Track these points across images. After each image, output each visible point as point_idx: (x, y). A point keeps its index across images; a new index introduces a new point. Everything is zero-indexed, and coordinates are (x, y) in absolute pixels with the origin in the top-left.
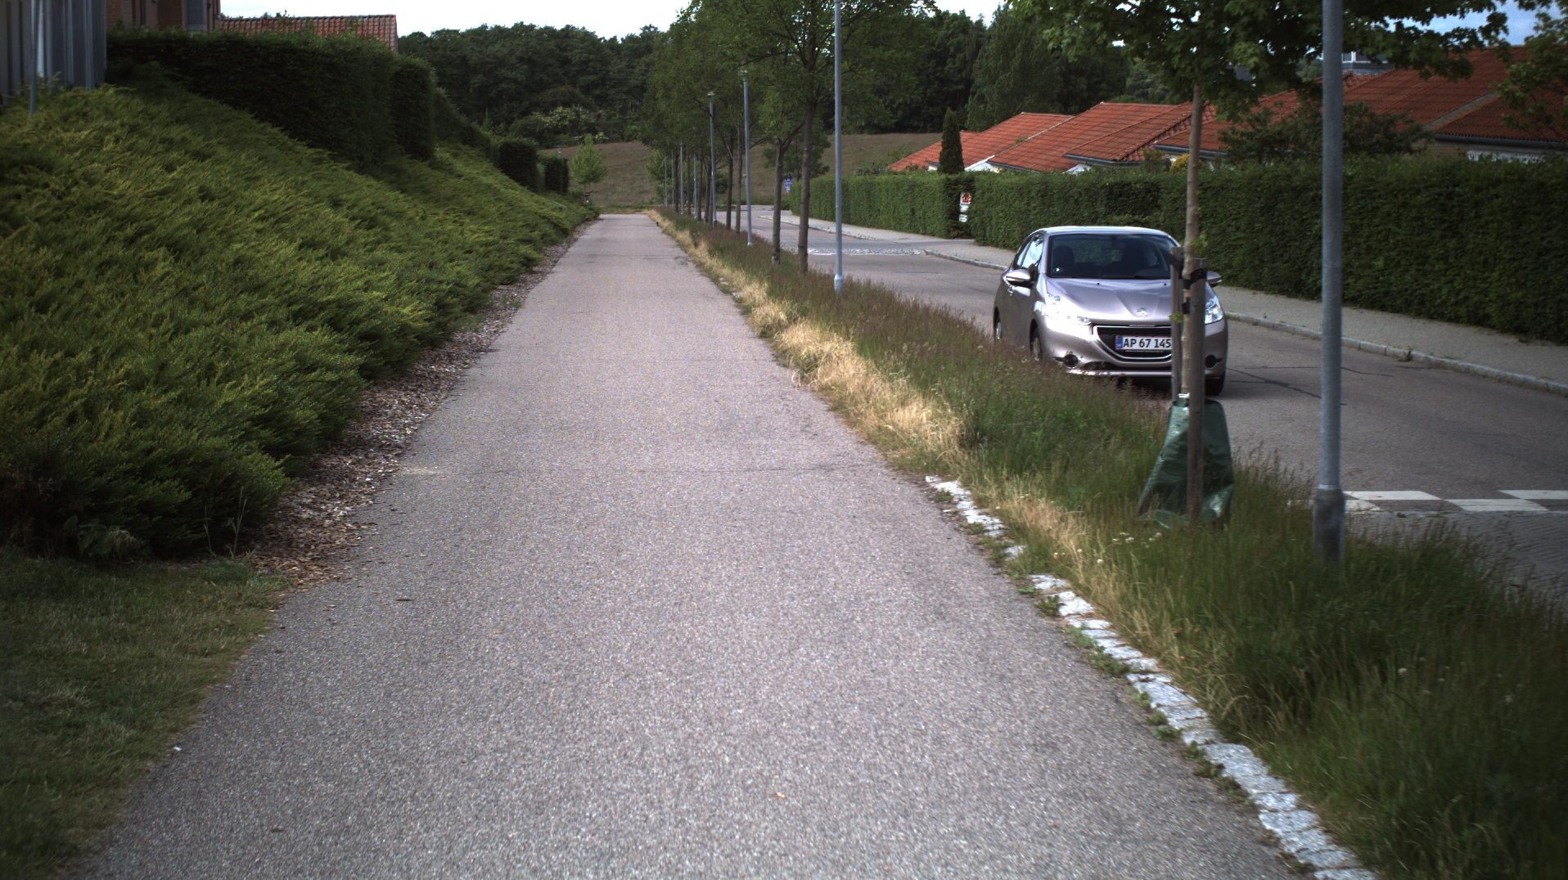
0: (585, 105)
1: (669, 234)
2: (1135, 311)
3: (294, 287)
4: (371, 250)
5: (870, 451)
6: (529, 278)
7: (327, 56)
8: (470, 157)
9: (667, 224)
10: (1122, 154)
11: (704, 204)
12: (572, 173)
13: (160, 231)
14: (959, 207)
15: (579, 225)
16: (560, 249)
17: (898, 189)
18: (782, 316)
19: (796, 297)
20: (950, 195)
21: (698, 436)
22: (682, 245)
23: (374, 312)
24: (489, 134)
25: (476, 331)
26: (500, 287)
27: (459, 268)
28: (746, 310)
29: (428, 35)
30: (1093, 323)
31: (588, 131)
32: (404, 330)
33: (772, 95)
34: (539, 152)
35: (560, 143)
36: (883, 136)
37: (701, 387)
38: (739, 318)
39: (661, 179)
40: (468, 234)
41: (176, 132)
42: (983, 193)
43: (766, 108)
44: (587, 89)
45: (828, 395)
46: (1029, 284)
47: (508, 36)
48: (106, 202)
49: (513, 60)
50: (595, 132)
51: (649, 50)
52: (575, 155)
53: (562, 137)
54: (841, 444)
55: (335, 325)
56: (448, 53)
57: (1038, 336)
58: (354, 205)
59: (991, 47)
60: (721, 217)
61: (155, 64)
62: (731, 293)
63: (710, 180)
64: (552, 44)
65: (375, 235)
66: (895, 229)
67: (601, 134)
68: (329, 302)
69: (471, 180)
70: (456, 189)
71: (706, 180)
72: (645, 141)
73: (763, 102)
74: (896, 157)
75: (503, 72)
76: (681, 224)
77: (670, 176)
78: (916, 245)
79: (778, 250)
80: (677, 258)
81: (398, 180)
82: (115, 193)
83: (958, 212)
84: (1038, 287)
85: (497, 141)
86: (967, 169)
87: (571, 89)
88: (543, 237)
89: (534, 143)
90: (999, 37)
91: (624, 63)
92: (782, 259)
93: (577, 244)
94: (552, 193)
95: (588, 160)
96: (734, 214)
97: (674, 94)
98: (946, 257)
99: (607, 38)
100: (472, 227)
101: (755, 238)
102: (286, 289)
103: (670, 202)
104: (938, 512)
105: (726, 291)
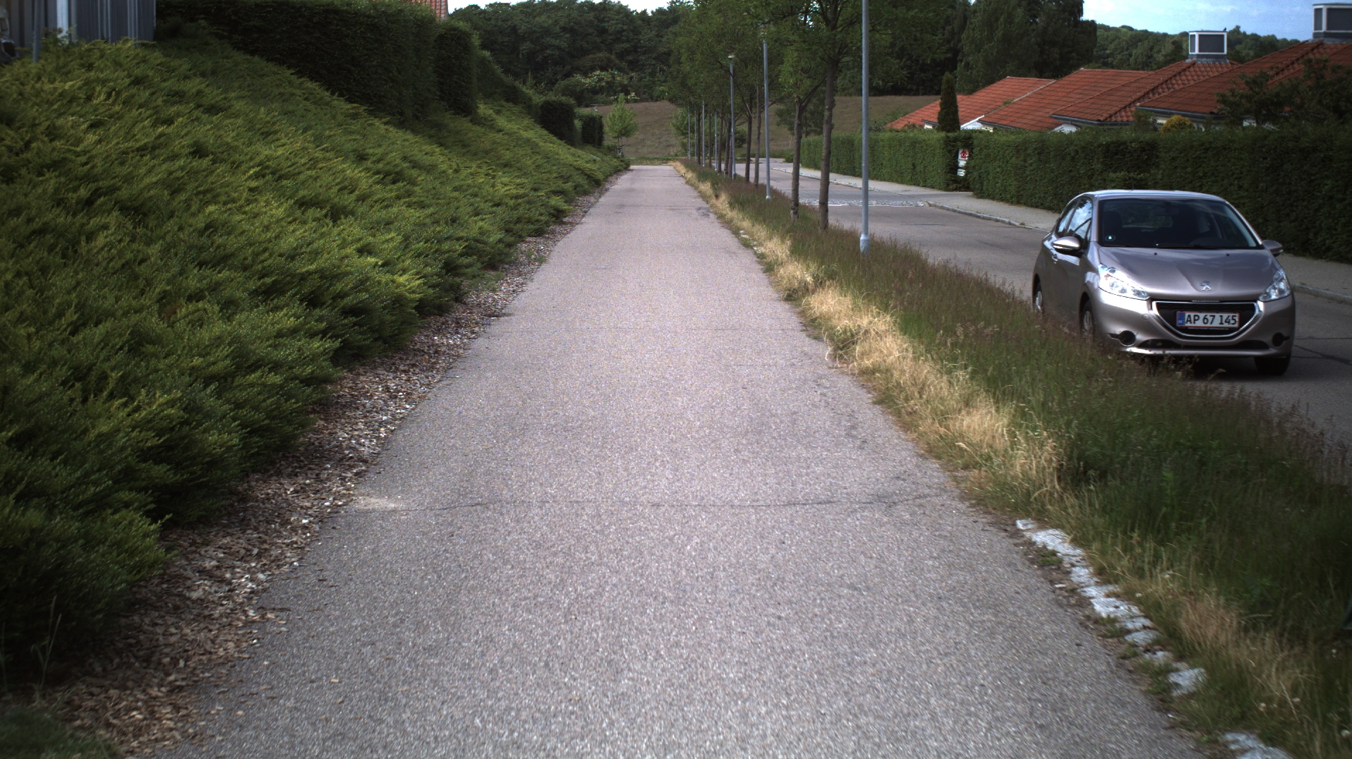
0: (620, 69)
1: (692, 185)
2: (1198, 284)
3: (271, 255)
4: (387, 207)
5: (934, 472)
6: (558, 229)
7: (369, 17)
8: (514, 114)
9: (689, 175)
10: (1105, 115)
11: (724, 156)
12: (606, 129)
13: (124, 193)
14: (958, 162)
15: (611, 175)
16: (592, 200)
17: (900, 146)
18: (809, 279)
19: (822, 257)
20: (950, 151)
21: (725, 443)
22: (703, 196)
23: (362, 284)
24: (530, 92)
25: (494, 291)
26: (529, 239)
27: (481, 223)
28: (769, 268)
29: (483, 7)
30: (1152, 298)
31: (622, 91)
32: (398, 302)
33: (791, 55)
34: (576, 110)
35: (598, 103)
36: (881, 98)
37: (727, 367)
38: (763, 276)
39: (685, 134)
40: (499, 186)
41: (193, 85)
42: (981, 150)
43: (786, 68)
44: (621, 56)
45: (869, 380)
46: (1080, 252)
47: (553, 8)
48: (65, 159)
49: (557, 29)
50: (627, 93)
51: (675, 21)
52: (609, 113)
53: (600, 97)
54: (898, 458)
55: (313, 301)
56: (500, 23)
57: (1090, 309)
58: (379, 161)
59: (976, 20)
60: (740, 169)
61: (203, 23)
62: (752, 248)
63: (730, 136)
64: (591, 16)
65: (398, 189)
66: (897, 182)
67: (633, 94)
68: (310, 273)
69: (510, 134)
70: (494, 143)
71: (726, 135)
72: (671, 100)
73: (782, 63)
74: (894, 117)
75: (549, 40)
76: (703, 176)
77: (693, 132)
78: (920, 197)
79: (797, 204)
80: (700, 209)
81: (439, 135)
82: (78, 149)
83: (956, 167)
84: (1089, 256)
85: (538, 99)
86: (964, 126)
87: (608, 55)
88: (575, 187)
89: (572, 101)
90: (985, 11)
91: (654, 33)
92: (800, 213)
93: (608, 194)
94: (589, 147)
95: (620, 117)
96: (752, 166)
97: (698, 56)
98: (948, 209)
99: (639, 11)
100: (505, 180)
101: (774, 192)
102: (262, 258)
103: (693, 155)
104: (1047, 586)
105: (746, 245)
